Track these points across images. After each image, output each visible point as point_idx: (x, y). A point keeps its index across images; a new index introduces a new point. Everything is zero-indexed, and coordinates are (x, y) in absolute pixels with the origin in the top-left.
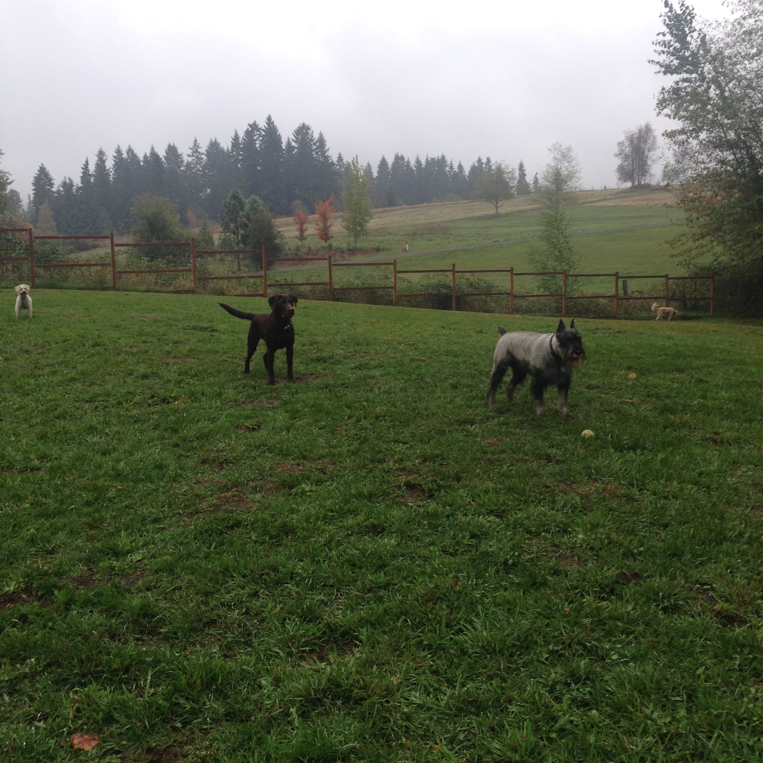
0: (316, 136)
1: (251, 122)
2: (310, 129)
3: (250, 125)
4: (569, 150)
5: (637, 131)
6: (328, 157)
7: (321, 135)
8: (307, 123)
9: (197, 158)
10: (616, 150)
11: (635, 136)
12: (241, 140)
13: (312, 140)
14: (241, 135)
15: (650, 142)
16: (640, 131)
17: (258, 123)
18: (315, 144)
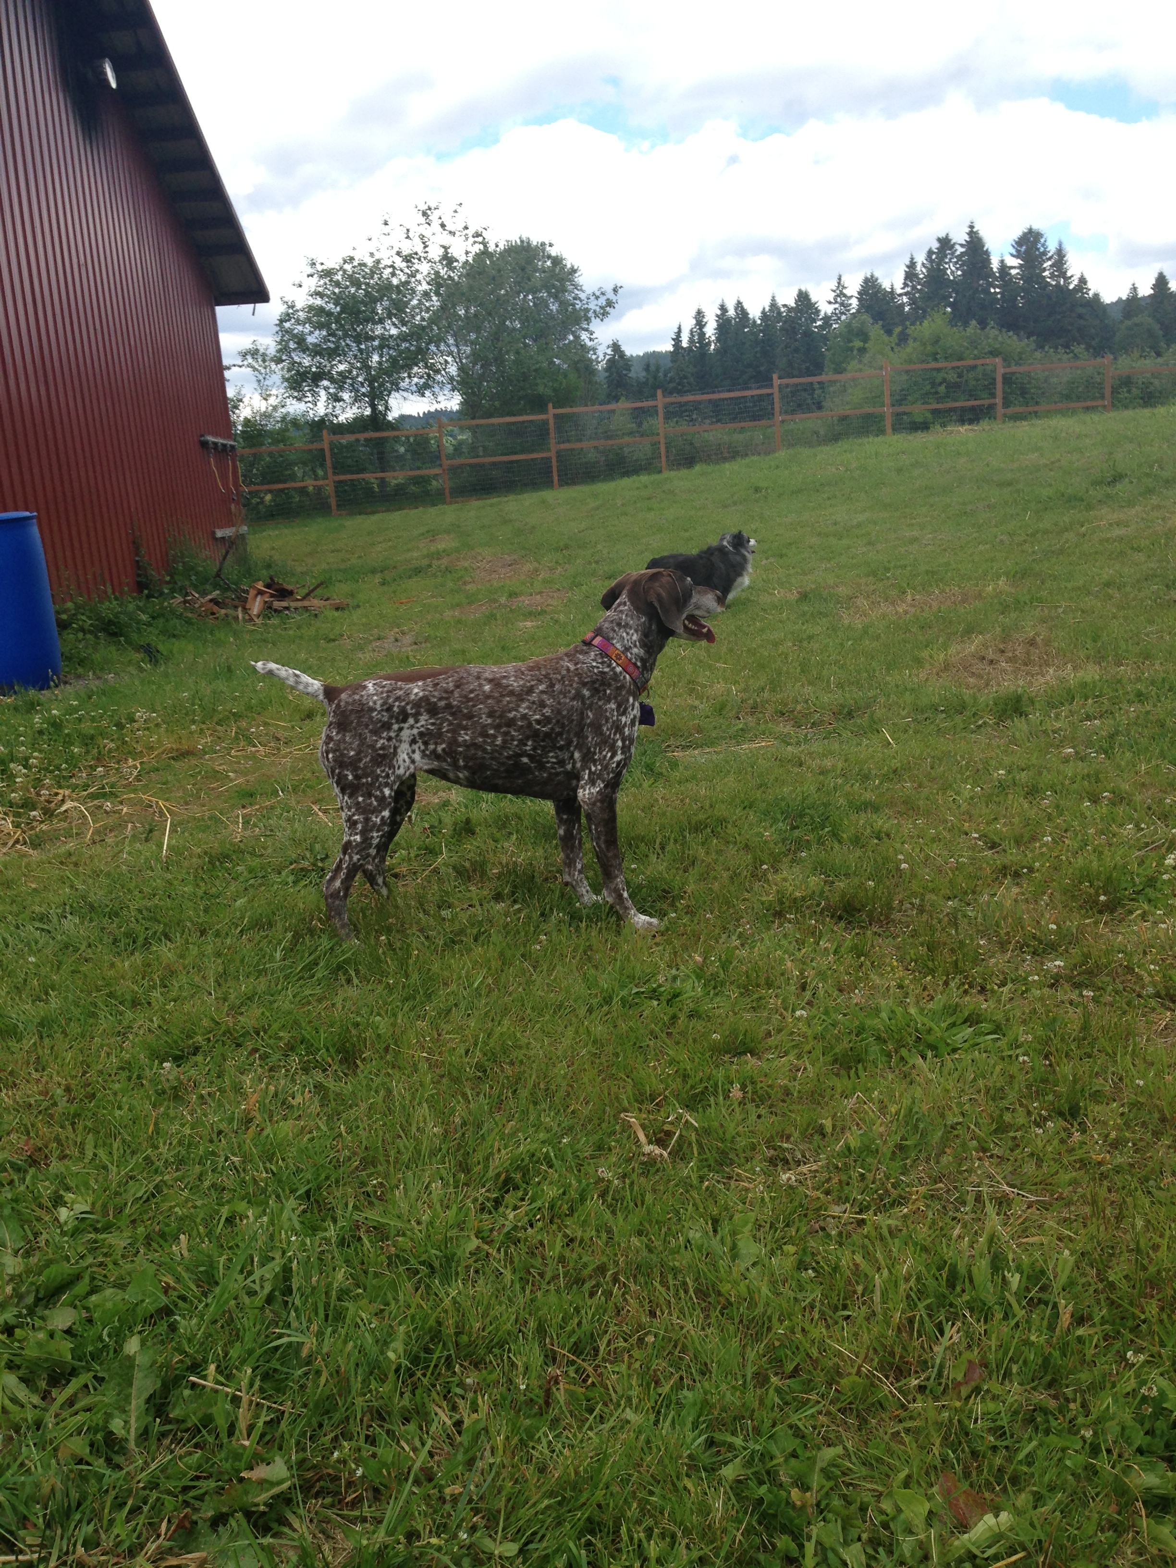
0: (1052, 246)
1: (942, 235)
2: (1041, 235)
3: (939, 240)
6: (1070, 277)
7: (1060, 243)
9: (842, 304)
13: (1045, 253)
17: (950, 236)
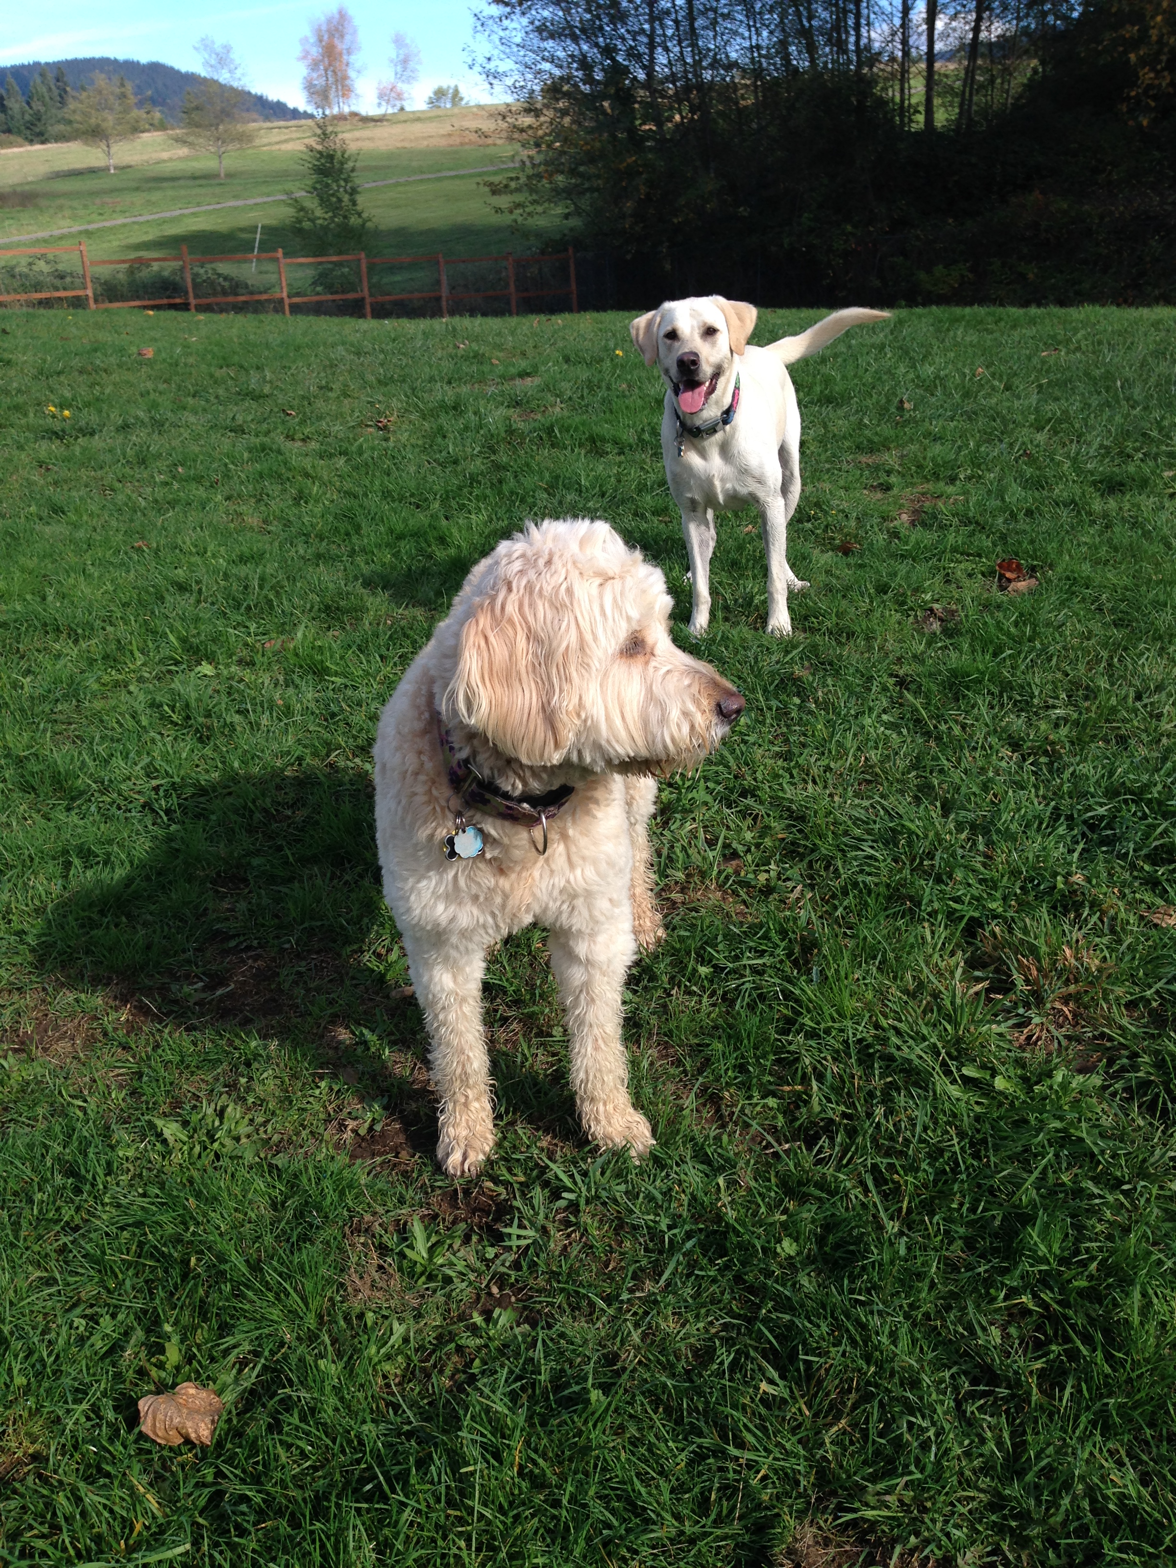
4: (228, 49)
5: (326, 20)
10: (298, 51)
15: (348, 38)
16: (330, 20)
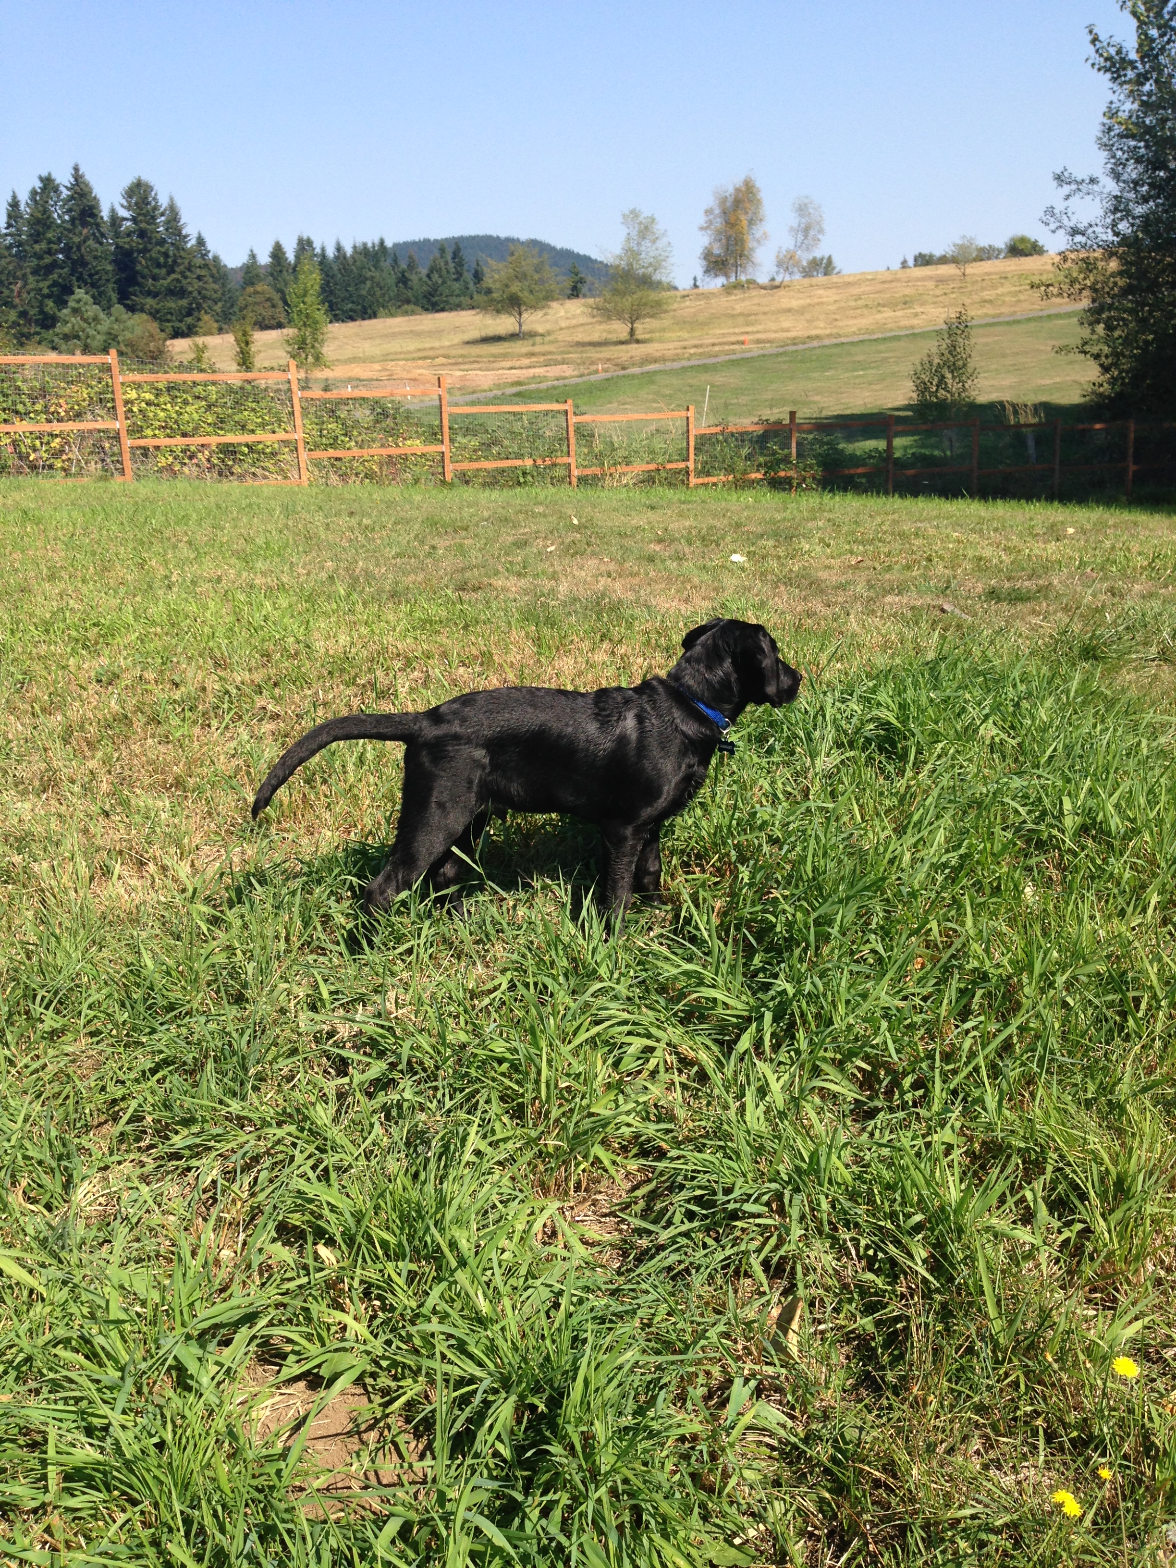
0: (163, 202)
1: (44, 174)
2: (151, 188)
3: (41, 179)
5: (731, 190)
6: (186, 236)
7: (172, 199)
8: (145, 177)
11: (731, 200)
12: (22, 207)
13: (155, 208)
14: (24, 198)
15: (752, 210)
16: (738, 190)
17: (53, 176)
18: (162, 214)
